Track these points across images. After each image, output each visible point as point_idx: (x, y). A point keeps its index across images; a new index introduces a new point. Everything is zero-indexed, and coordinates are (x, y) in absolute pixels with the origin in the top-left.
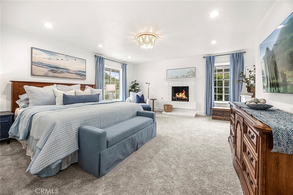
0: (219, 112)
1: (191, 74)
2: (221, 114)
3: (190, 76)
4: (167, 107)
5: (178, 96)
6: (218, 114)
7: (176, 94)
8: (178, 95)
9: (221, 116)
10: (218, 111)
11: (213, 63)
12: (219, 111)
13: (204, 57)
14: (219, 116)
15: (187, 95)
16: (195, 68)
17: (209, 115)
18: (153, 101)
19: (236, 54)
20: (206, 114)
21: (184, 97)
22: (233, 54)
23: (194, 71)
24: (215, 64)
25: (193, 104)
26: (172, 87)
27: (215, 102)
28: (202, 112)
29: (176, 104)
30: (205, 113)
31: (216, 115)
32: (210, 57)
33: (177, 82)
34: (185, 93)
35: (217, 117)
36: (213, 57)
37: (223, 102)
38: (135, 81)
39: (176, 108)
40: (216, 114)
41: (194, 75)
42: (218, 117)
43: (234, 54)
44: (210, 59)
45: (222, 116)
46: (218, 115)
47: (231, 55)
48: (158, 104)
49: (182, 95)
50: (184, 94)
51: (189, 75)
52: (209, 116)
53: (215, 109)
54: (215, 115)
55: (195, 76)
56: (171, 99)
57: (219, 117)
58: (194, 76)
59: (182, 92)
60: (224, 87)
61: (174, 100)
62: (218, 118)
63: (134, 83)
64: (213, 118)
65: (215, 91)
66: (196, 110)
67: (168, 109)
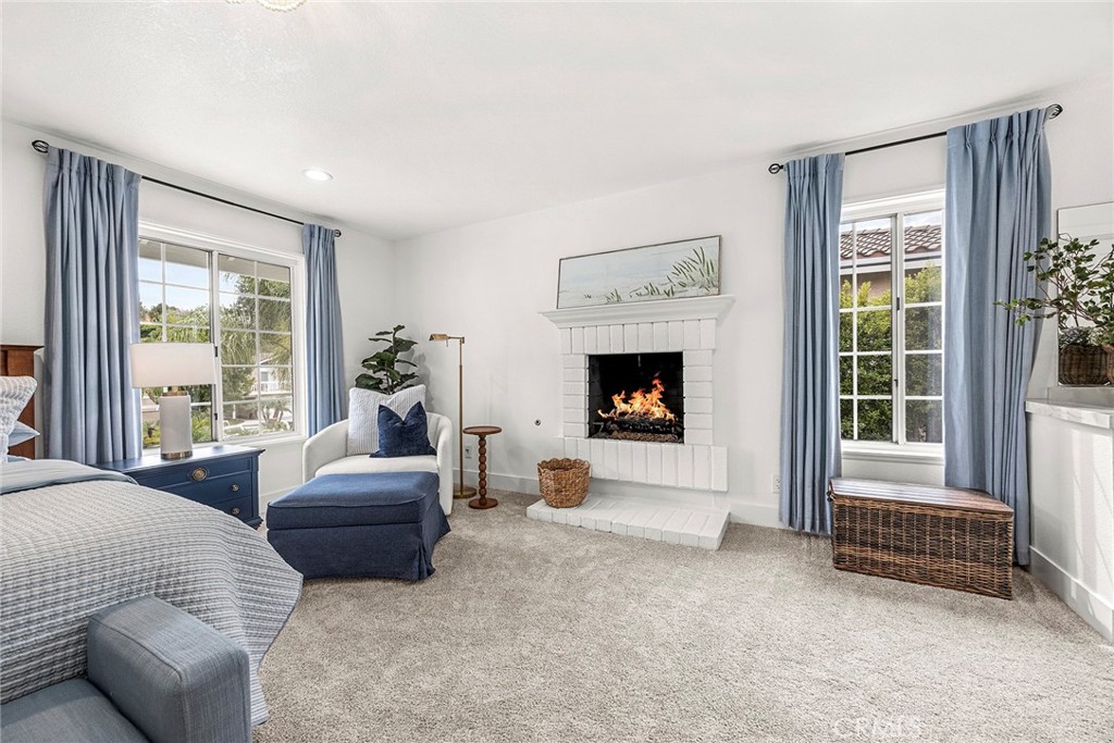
0: (886, 524)
1: (696, 274)
2: (898, 537)
3: (692, 291)
4: (557, 480)
5: (622, 407)
6: (874, 534)
7: (617, 399)
8: (625, 401)
9: (898, 549)
10: (875, 515)
11: (833, 203)
12: (887, 514)
13: (776, 168)
14: (886, 547)
15: (674, 400)
16: (720, 236)
17: (808, 529)
18: (482, 439)
19: (994, 124)
20: (791, 523)
21: (659, 412)
22: (968, 132)
23: (711, 255)
24: (844, 209)
25: (709, 458)
26: (591, 357)
27: (847, 446)
28: (765, 505)
29: (611, 458)
30: (786, 516)
31: (863, 544)
32: (814, 162)
33: (616, 330)
34: (661, 393)
35: (869, 553)
36: (835, 161)
37: (900, 445)
38: (400, 328)
39: (608, 478)
40: (864, 532)
41: (714, 282)
42: (879, 556)
43: (974, 126)
44: (814, 174)
45: (909, 551)
46: (875, 546)
47: (959, 137)
48: (515, 452)
49: (646, 404)
50: (655, 395)
51: (684, 285)
52: (808, 535)
53: (857, 503)
54: (852, 541)
55: (719, 287)
56: (583, 429)
57: (886, 558)
58: (715, 290)
59: (648, 389)
60: (900, 353)
61: (605, 430)
62: (874, 563)
63: (390, 337)
64: (840, 562)
65: (845, 377)
66: (727, 492)
67: (558, 491)
